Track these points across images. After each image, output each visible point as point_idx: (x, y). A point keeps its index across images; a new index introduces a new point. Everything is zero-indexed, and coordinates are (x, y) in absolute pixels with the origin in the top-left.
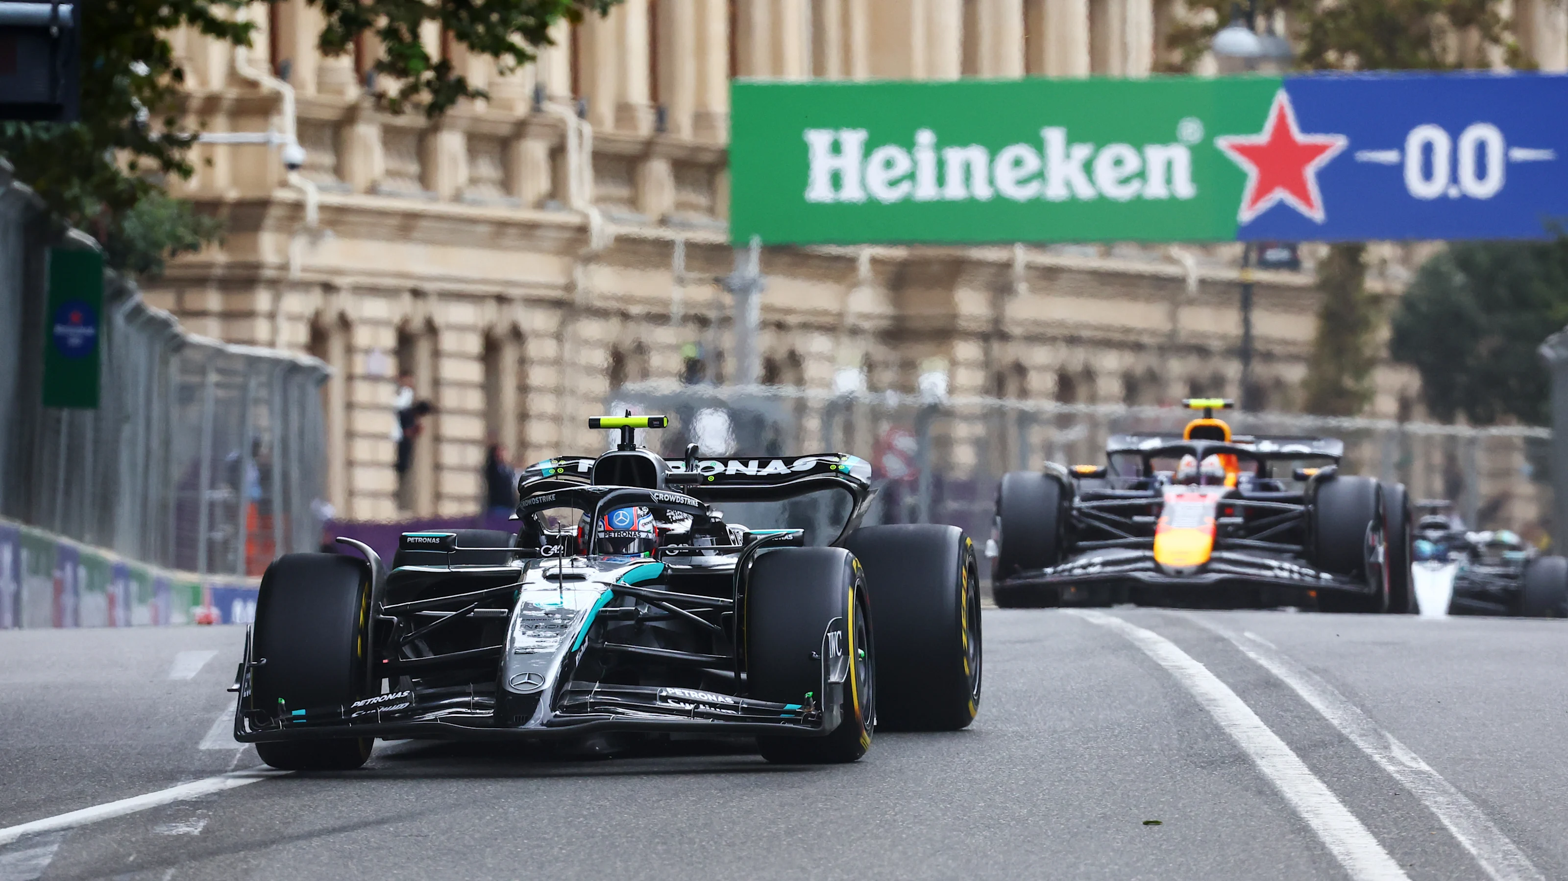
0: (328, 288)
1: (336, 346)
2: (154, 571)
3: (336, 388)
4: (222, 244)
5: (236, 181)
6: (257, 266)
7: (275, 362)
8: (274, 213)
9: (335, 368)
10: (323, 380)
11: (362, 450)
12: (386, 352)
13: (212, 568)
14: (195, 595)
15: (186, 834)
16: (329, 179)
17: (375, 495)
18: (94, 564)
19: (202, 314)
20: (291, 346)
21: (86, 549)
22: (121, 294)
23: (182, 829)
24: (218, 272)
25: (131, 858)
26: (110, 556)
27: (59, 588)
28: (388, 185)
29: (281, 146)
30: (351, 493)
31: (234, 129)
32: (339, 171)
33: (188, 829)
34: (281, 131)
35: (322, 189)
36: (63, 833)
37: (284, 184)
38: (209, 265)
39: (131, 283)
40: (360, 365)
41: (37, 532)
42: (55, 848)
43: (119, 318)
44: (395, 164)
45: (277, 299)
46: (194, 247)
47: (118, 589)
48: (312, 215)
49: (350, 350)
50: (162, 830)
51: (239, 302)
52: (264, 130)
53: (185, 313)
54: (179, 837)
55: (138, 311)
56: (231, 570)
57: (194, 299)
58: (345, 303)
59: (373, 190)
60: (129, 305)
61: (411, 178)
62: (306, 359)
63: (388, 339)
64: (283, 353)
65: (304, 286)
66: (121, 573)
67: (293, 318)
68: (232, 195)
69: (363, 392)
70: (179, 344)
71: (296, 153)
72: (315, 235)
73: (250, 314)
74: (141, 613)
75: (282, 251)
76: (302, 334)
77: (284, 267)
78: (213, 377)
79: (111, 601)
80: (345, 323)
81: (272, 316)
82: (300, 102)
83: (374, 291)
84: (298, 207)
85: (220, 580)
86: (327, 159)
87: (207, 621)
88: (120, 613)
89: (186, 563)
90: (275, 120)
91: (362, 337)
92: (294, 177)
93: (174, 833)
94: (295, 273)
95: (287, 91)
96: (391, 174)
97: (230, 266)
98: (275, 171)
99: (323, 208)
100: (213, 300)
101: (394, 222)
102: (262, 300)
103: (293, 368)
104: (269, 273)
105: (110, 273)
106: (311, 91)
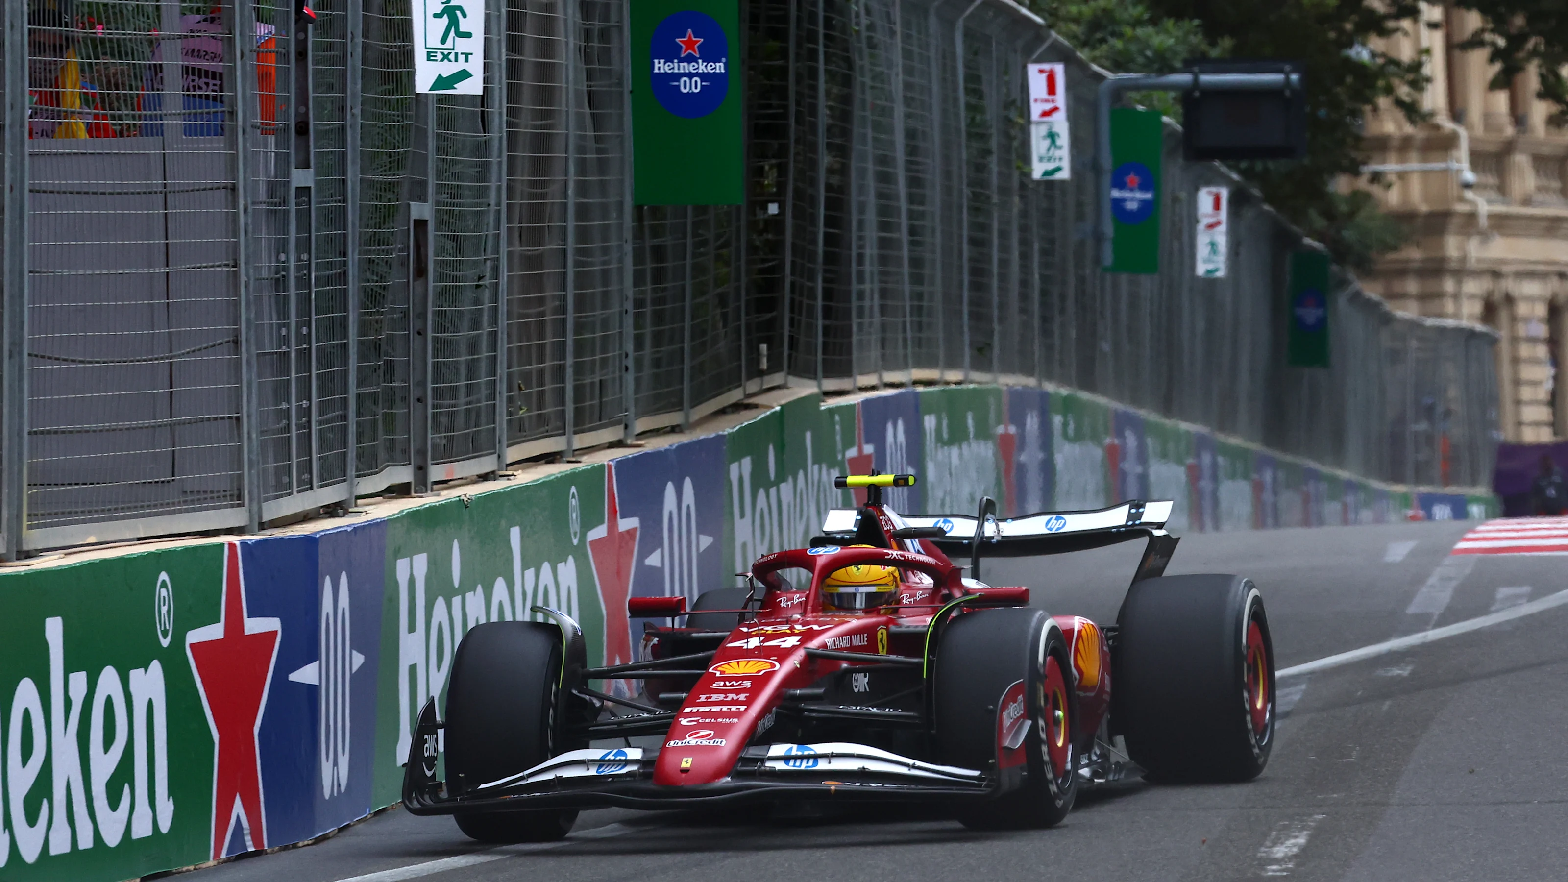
0: (1496, 275)
1: (1503, 316)
2: (1376, 484)
3: (1505, 347)
4: (1418, 245)
5: (1426, 198)
6: (1443, 260)
7: (1459, 331)
8: (1455, 222)
9: (1503, 334)
10: (1493, 341)
11: (1526, 393)
12: (1541, 320)
13: (1418, 481)
14: (1405, 501)
15: (1399, 675)
16: (1494, 195)
17: (1537, 424)
18: (1333, 481)
19: (1403, 296)
20: (1471, 317)
21: (1326, 470)
22: (1343, 283)
23: (1396, 672)
24: (1416, 265)
25: (1359, 693)
26: (1344, 474)
27: (1307, 500)
28: (1539, 197)
29: (1459, 171)
30: (1519, 424)
31: (1425, 160)
32: (1502, 189)
33: (1399, 672)
34: (1458, 161)
35: (1490, 202)
36: (1309, 676)
37: (1462, 200)
38: (1408, 261)
39: (1351, 275)
40: (1522, 330)
41: (1289, 458)
42: (1303, 687)
43: (1342, 301)
44: (1545, 182)
45: (1459, 282)
46: (1395, 248)
47: (1350, 499)
48: (1483, 222)
49: (1514, 319)
50: (1381, 672)
51: (1431, 285)
52: (1445, 160)
53: (1393, 296)
54: (1392, 678)
55: (1357, 295)
56: (1430, 482)
57: (1398, 286)
58: (1510, 285)
59: (1527, 201)
60: (1351, 289)
61: (1555, 191)
62: (1479, 327)
63: (1541, 310)
64: (1465, 323)
65: (1476, 274)
66: (1351, 486)
67: (1472, 297)
68: (1424, 208)
69: (1525, 351)
70: (1387, 319)
71: (1469, 176)
72: (1485, 236)
73: (1440, 295)
74: (1366, 514)
75: (1462, 248)
76: (1477, 308)
77: (1463, 259)
78: (1414, 344)
79: (1345, 507)
80: (1510, 300)
81: (1456, 297)
82: (1472, 140)
83: (1531, 275)
84: (1472, 216)
85: (1424, 489)
86: (1491, 180)
87: (1414, 518)
88: (1351, 516)
89: (1398, 478)
90: (1455, 153)
91: (1522, 309)
92: (1469, 195)
93: (1390, 674)
94: (1472, 264)
95: (1463, 132)
96: (1539, 189)
97: (1423, 261)
98: (1455, 190)
99: (1491, 216)
100: (1412, 286)
101: (1544, 224)
102: (1449, 285)
103: (1471, 334)
104: (1453, 265)
105: (1335, 268)
106: (1479, 131)
